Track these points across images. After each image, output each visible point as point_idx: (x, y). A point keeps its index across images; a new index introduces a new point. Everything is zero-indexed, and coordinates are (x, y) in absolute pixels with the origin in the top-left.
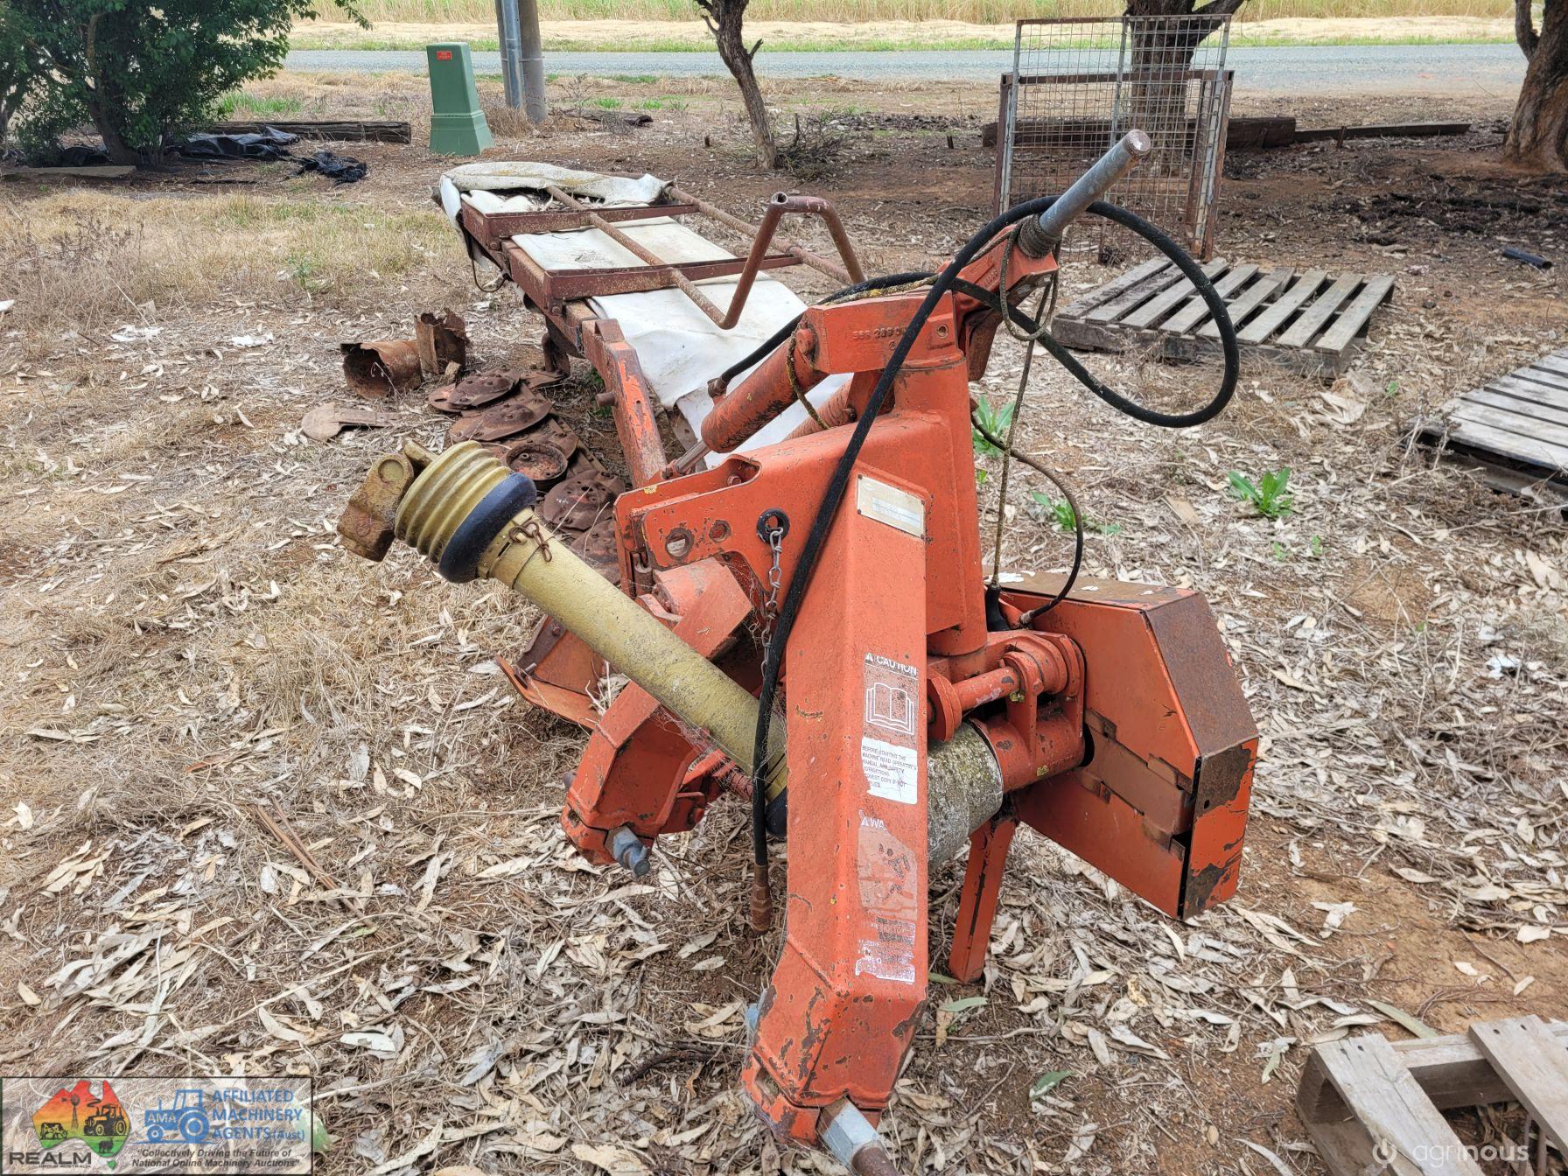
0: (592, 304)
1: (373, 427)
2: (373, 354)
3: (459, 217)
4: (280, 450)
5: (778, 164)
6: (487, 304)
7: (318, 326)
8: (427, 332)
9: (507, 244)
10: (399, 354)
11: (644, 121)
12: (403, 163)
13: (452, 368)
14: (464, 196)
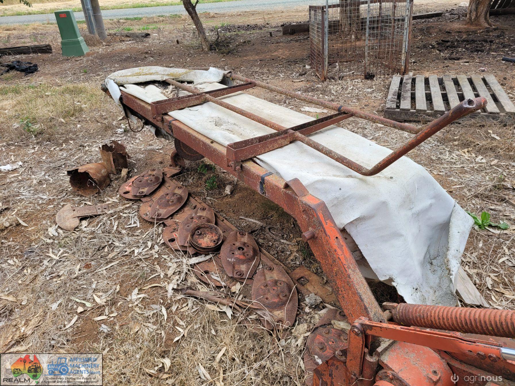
0: (258, 161)
1: (96, 216)
2: (86, 175)
3: (121, 99)
4: (49, 241)
5: (211, 49)
6: (123, 130)
7: (43, 153)
8: (108, 155)
9: (166, 117)
10: (99, 172)
11: (147, 35)
12: (52, 62)
13: (124, 172)
14: (121, 88)
